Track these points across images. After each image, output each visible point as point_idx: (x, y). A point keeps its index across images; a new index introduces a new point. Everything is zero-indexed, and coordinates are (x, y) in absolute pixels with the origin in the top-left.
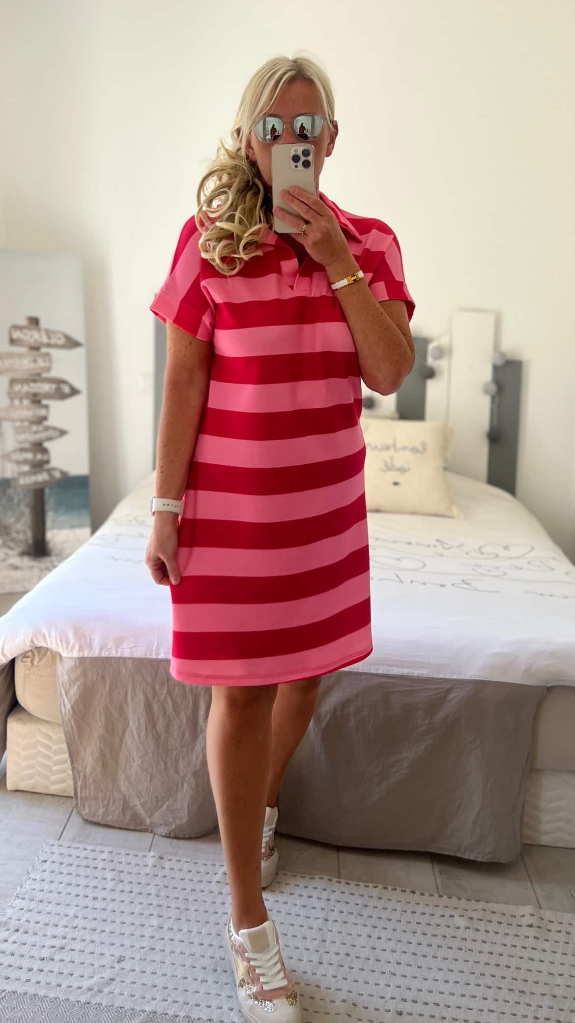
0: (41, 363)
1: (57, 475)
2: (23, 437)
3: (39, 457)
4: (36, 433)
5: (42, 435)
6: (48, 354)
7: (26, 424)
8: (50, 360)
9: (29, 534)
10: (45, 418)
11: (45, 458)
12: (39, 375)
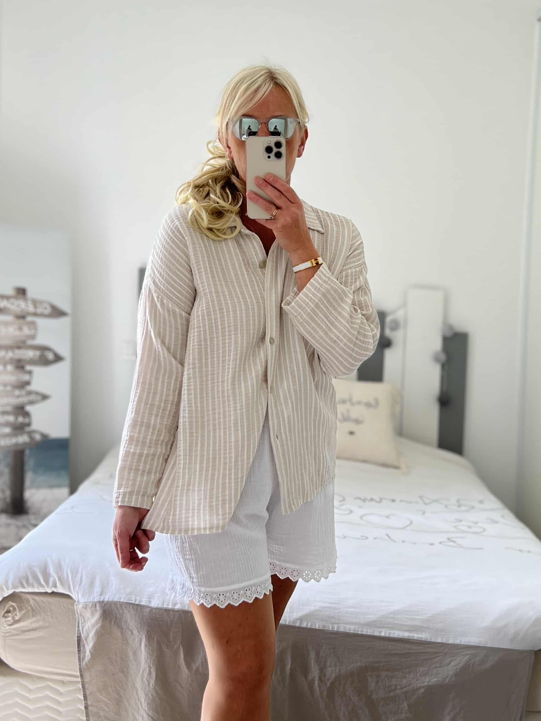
0: (26, 331)
1: (38, 437)
2: (5, 400)
3: (21, 419)
4: (18, 397)
5: (25, 399)
6: (33, 323)
7: (9, 388)
8: (36, 329)
9: (8, 493)
10: (28, 383)
11: (27, 420)
12: (24, 342)
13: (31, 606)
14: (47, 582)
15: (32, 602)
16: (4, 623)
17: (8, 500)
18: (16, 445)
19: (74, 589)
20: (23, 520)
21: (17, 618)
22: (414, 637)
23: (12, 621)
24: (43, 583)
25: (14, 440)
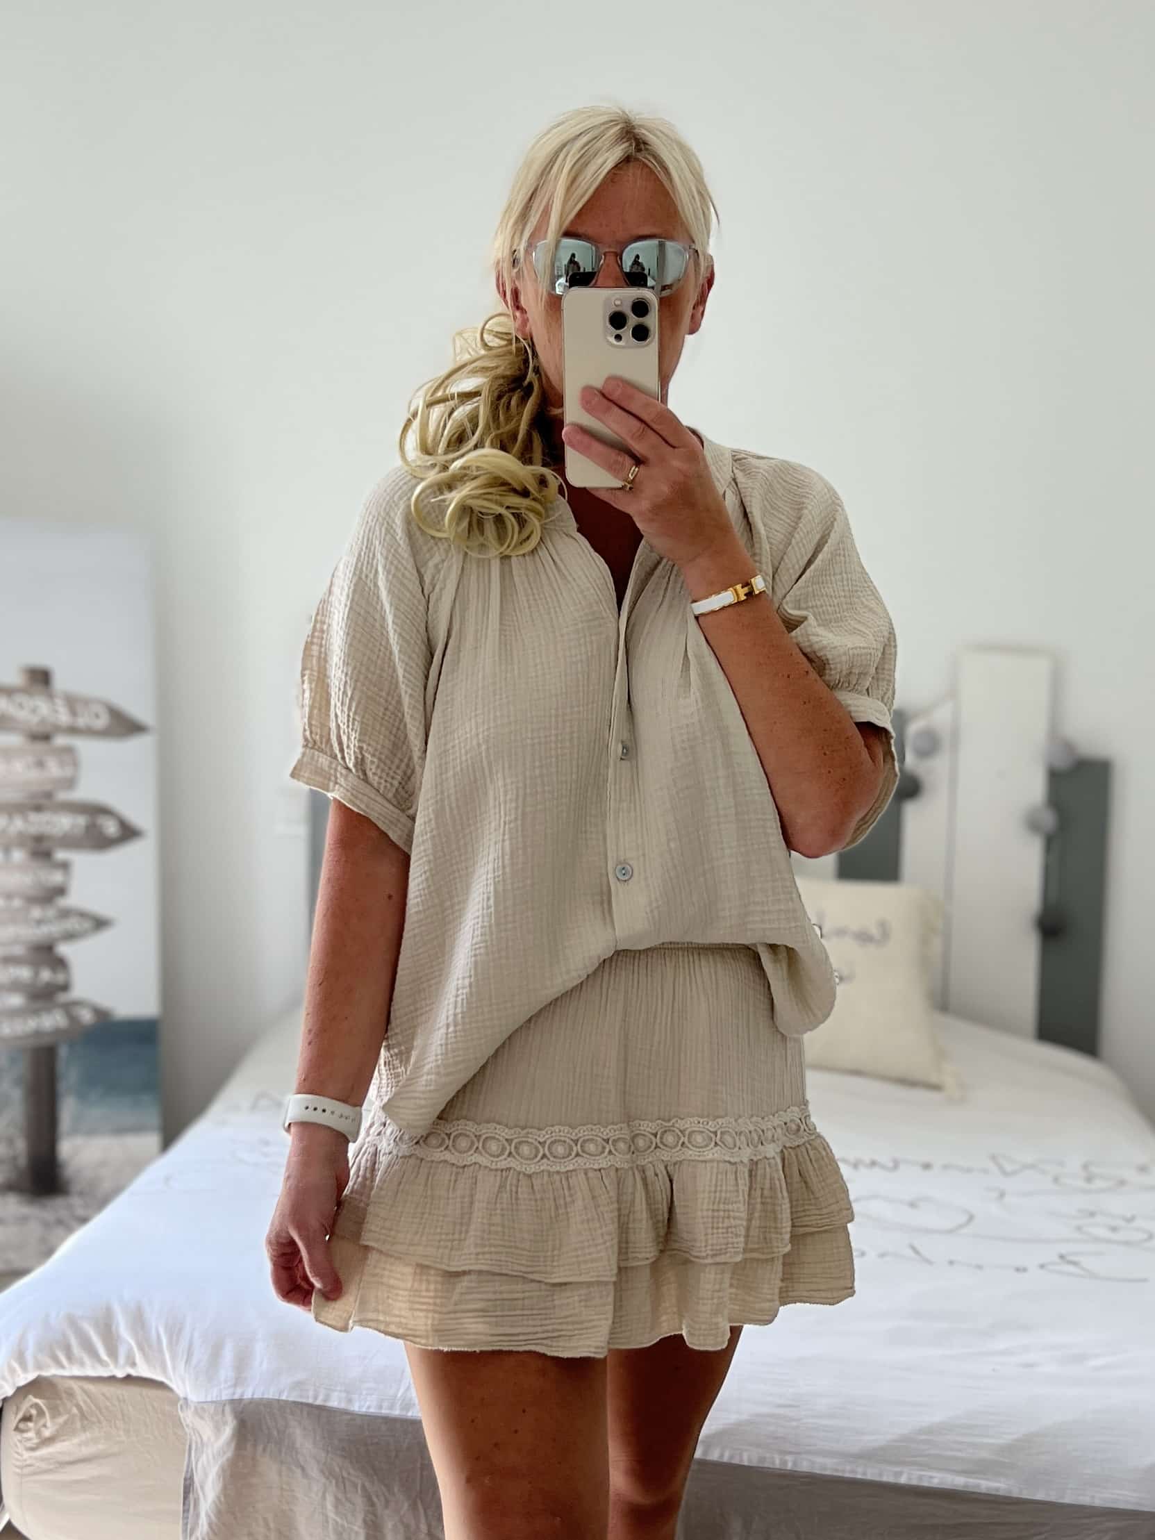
0: (54, 769)
1: (86, 1016)
2: (9, 932)
3: (46, 975)
4: (39, 922)
5: (53, 929)
6: (69, 750)
7: (17, 903)
8: (75, 764)
9: (21, 1146)
10: (61, 891)
11: (60, 978)
12: (49, 795)
13: (78, 1407)
14: (113, 1353)
15: (80, 1397)
16: (18, 1444)
17: (23, 1161)
18: (38, 1033)
19: (174, 1368)
20: (56, 1207)
21: (47, 1433)
22: (978, 1486)
23: (36, 1441)
24: (104, 1357)
25: (31, 1024)
